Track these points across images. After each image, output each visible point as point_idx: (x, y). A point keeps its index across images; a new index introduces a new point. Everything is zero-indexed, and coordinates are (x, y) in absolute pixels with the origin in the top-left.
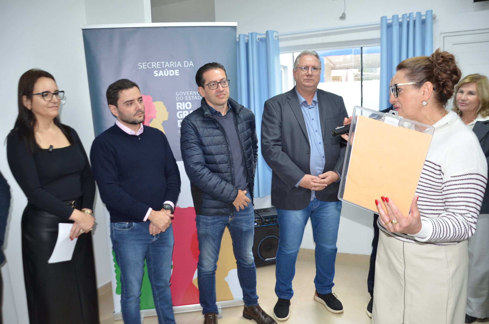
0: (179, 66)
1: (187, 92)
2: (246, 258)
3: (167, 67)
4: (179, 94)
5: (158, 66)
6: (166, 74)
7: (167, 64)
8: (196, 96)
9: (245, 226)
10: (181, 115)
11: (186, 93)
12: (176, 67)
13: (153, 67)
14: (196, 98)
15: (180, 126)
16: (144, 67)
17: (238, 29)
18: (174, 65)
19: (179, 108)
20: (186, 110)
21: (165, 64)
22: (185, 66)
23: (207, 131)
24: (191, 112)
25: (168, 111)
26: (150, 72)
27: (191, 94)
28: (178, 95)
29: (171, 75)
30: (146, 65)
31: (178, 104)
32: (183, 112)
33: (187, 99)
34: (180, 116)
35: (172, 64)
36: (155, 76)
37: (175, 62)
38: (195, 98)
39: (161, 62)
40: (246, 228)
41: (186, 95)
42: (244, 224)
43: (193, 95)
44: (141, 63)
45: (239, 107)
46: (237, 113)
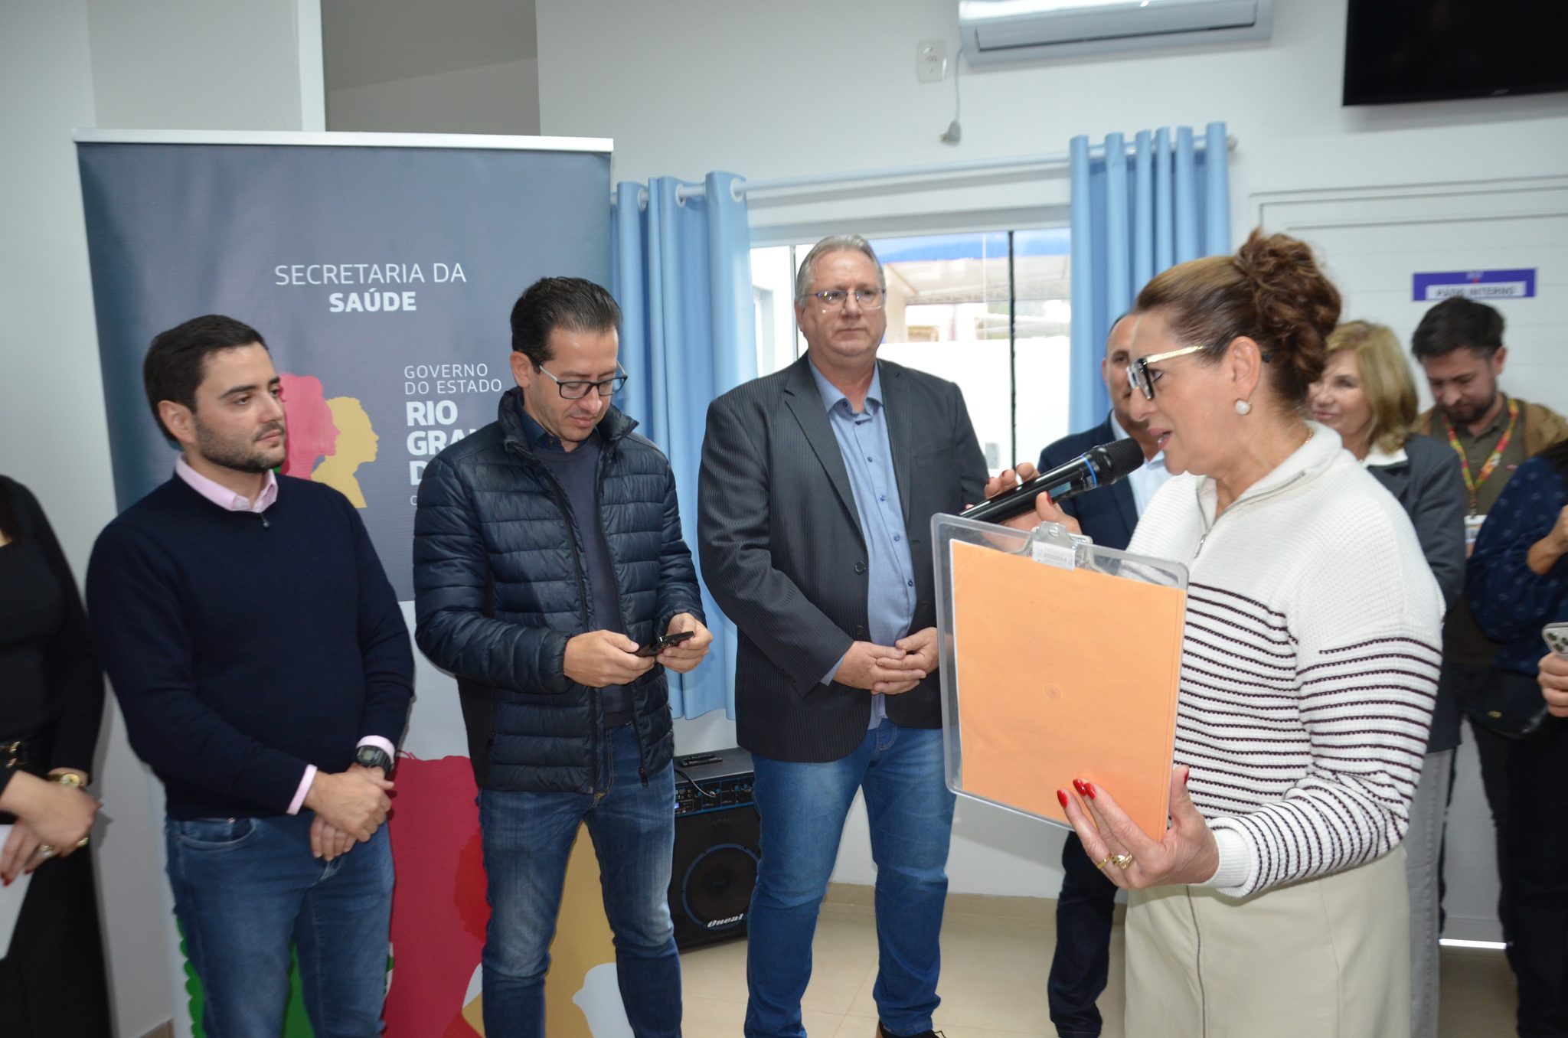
0: (417, 280)
1: (443, 366)
2: (650, 924)
3: (376, 281)
4: (416, 374)
5: (342, 278)
6: (373, 304)
7: (376, 274)
8: (472, 382)
9: (647, 817)
10: (421, 444)
11: (440, 368)
12: (405, 281)
13: (326, 282)
14: (475, 388)
15: (416, 481)
16: (297, 281)
17: (617, 164)
18: (400, 275)
19: (416, 420)
20: (438, 426)
21: (367, 272)
22: (436, 280)
23: (510, 501)
25: (375, 430)
26: (317, 295)
27: (457, 373)
28: (411, 375)
29: (387, 308)
30: (301, 274)
31: (410, 405)
32: (427, 434)
33: (441, 390)
34: (418, 448)
35: (393, 272)
36: (333, 310)
37: (404, 266)
38: (470, 388)
39: (356, 266)
40: (650, 821)
41: (439, 377)
42: (643, 810)
43: (463, 378)
44: (285, 267)
45: (623, 423)
46: (612, 440)
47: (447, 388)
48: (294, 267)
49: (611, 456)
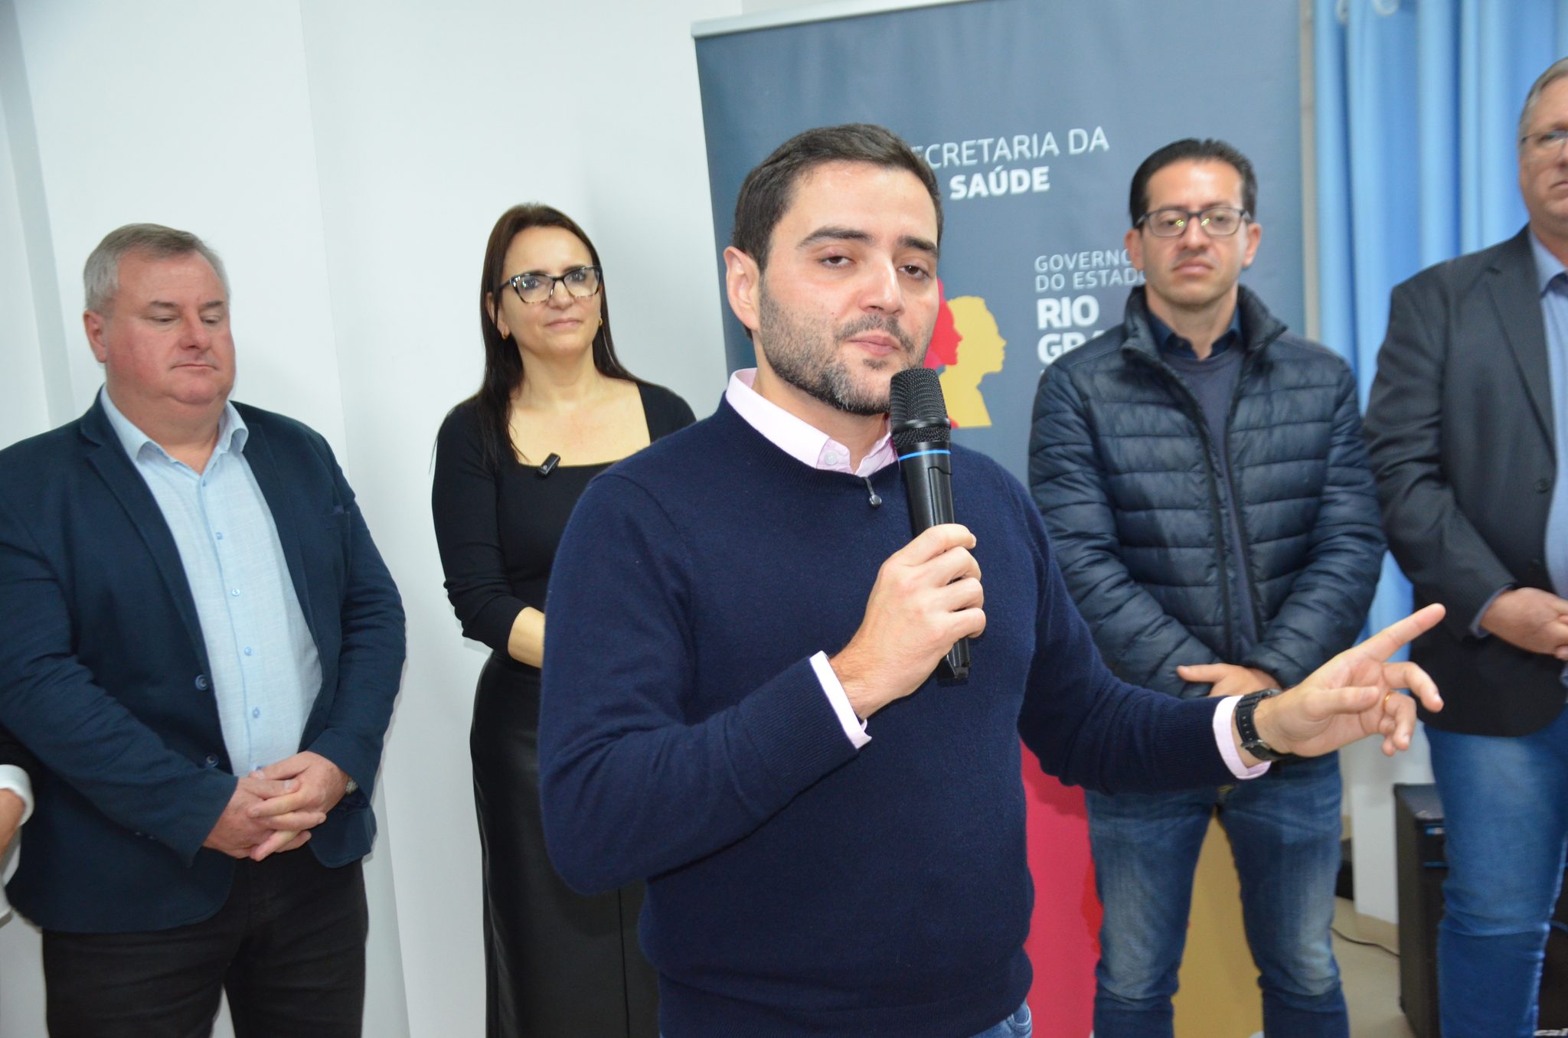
0: (1049, 153)
1: (1082, 255)
2: (1299, 965)
3: (1002, 159)
4: (1049, 266)
5: (965, 158)
6: (999, 185)
7: (1002, 149)
8: (1116, 272)
9: (1292, 824)
10: (1056, 350)
11: (1077, 258)
12: (1036, 154)
14: (1118, 278)
18: (1030, 148)
19: (1049, 323)
20: (1074, 326)
21: (992, 148)
22: (1073, 151)
23: (1133, 414)
24: (1097, 334)
25: (1002, 333)
27: (1097, 263)
28: (1043, 268)
29: (1016, 189)
31: (1042, 304)
32: (1061, 337)
33: (1079, 284)
35: (1022, 145)
36: (954, 196)
37: (1035, 138)
38: (1112, 279)
40: (1297, 831)
41: (1077, 268)
42: (1287, 815)
43: (1105, 268)
45: (1268, 328)
46: (1251, 348)
47: (1085, 282)
49: (1250, 369)
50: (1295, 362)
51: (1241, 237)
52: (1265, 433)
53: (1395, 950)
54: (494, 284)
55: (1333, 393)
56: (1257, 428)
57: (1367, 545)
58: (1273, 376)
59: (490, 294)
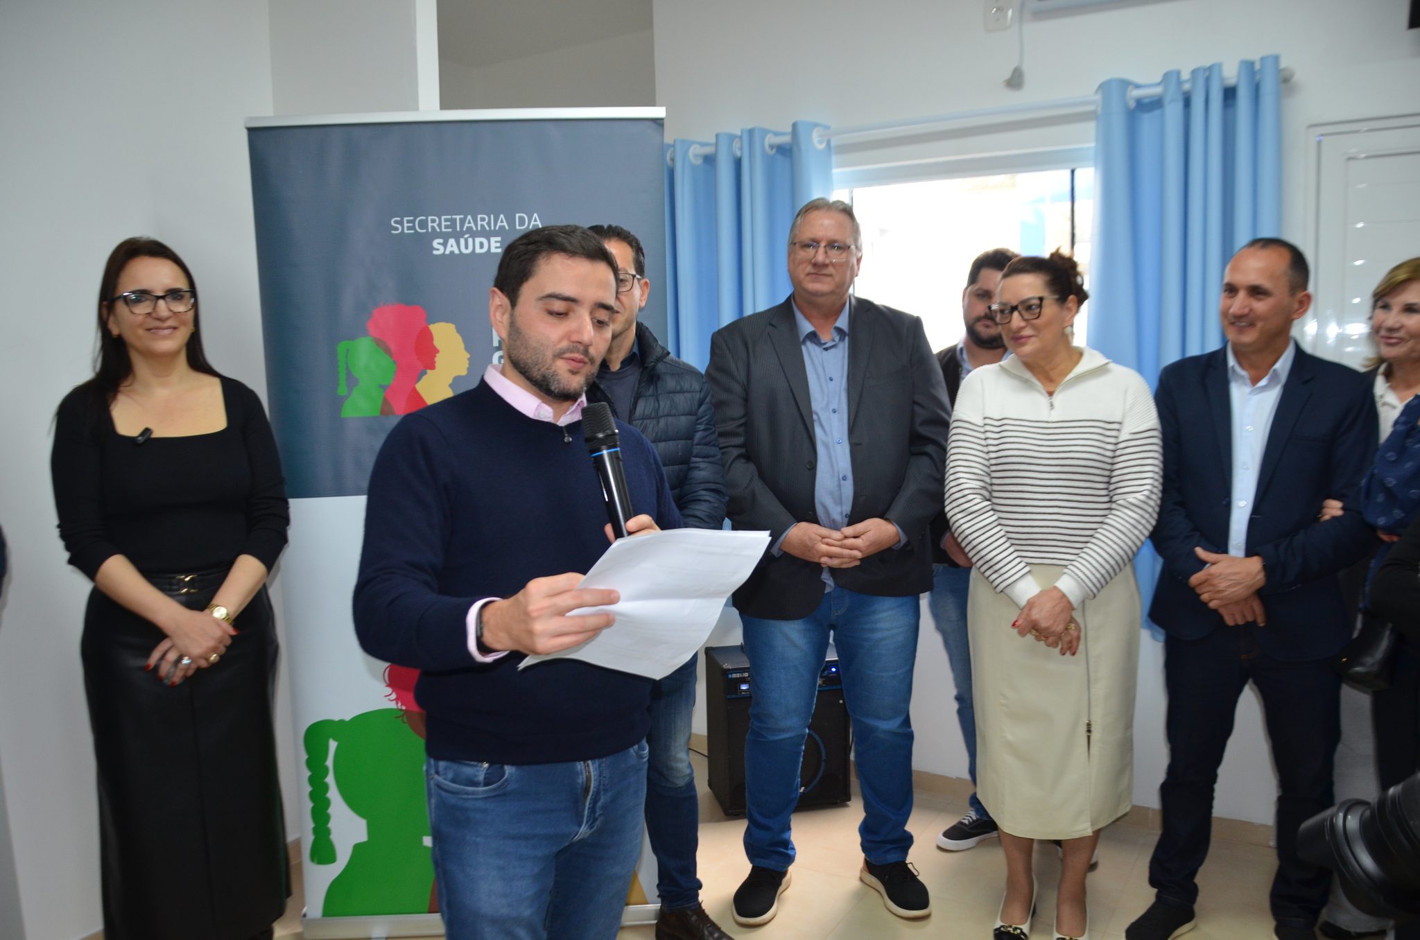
0: (502, 228)
2: (671, 768)
3: (470, 229)
5: (443, 227)
6: (467, 247)
7: (469, 223)
12: (492, 228)
13: (430, 230)
16: (408, 230)
17: (668, 126)
18: (489, 224)
21: (463, 222)
22: (518, 227)
25: (467, 349)
26: (423, 241)
29: (478, 250)
30: (411, 225)
35: (483, 221)
36: (435, 252)
37: (492, 216)
39: (454, 217)
44: (398, 219)
45: (658, 352)
46: (646, 365)
48: (405, 219)
49: (645, 379)
50: (673, 375)
51: (637, 292)
52: (655, 422)
53: (706, 753)
54: (109, 297)
55: (697, 396)
56: (650, 418)
57: (718, 497)
58: (659, 384)
59: (105, 303)
